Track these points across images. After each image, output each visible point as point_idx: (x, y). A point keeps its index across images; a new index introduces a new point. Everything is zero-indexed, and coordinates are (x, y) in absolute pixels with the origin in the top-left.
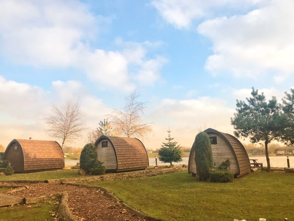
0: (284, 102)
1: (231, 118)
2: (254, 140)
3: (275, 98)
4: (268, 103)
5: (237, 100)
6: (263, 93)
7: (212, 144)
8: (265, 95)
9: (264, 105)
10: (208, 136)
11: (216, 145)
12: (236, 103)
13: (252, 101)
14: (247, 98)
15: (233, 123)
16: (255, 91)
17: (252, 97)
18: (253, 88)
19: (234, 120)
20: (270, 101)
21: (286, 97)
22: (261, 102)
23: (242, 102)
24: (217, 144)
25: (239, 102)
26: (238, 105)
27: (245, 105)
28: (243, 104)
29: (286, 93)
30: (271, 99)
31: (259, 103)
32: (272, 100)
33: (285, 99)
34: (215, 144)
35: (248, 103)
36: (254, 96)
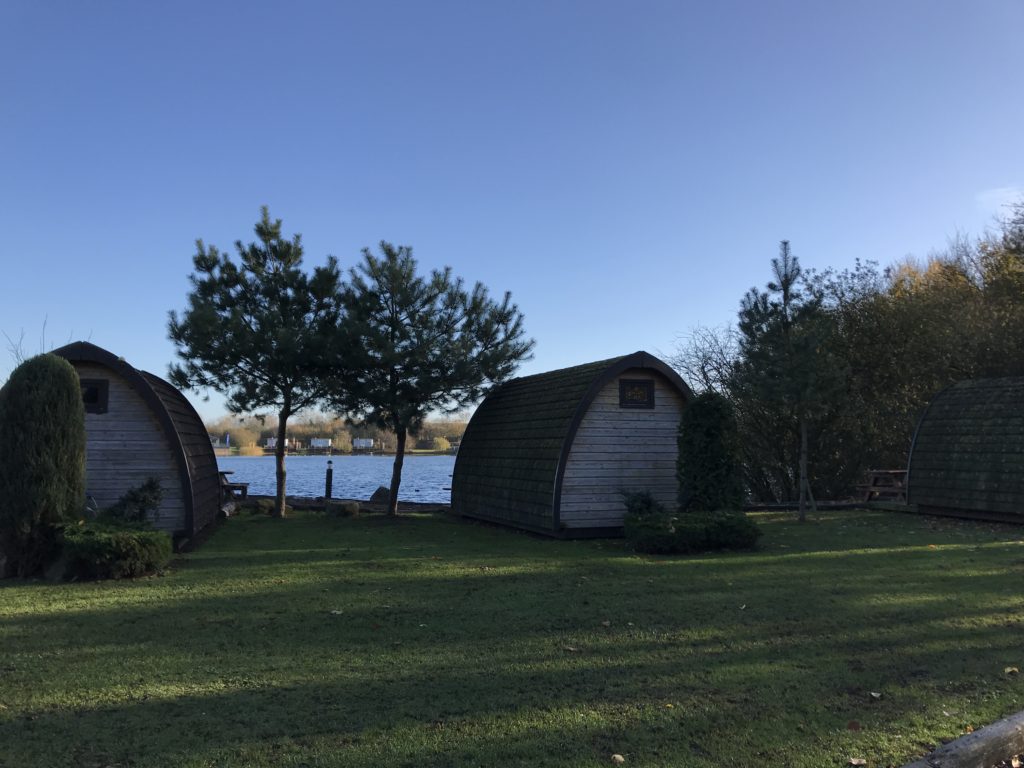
0: (358, 282)
1: (172, 314)
2: (241, 402)
3: (336, 262)
4: (311, 275)
5: (199, 244)
6: (298, 237)
7: (89, 410)
8: (304, 243)
9: (296, 281)
10: (76, 375)
11: (100, 417)
12: (195, 252)
13: (254, 257)
14: (239, 244)
15: (177, 334)
16: (273, 221)
17: (260, 244)
18: (264, 211)
19: (181, 320)
20: (318, 270)
21: (365, 265)
22: (284, 269)
23: (216, 253)
24: (105, 411)
25: (207, 253)
26: (204, 262)
27: (229, 267)
28: (223, 262)
29: (365, 251)
30: (323, 264)
31: (277, 269)
32: (325, 270)
33: (359, 273)
34: (99, 413)
35: (238, 262)
36: (266, 241)
